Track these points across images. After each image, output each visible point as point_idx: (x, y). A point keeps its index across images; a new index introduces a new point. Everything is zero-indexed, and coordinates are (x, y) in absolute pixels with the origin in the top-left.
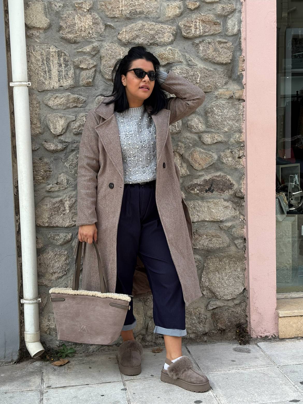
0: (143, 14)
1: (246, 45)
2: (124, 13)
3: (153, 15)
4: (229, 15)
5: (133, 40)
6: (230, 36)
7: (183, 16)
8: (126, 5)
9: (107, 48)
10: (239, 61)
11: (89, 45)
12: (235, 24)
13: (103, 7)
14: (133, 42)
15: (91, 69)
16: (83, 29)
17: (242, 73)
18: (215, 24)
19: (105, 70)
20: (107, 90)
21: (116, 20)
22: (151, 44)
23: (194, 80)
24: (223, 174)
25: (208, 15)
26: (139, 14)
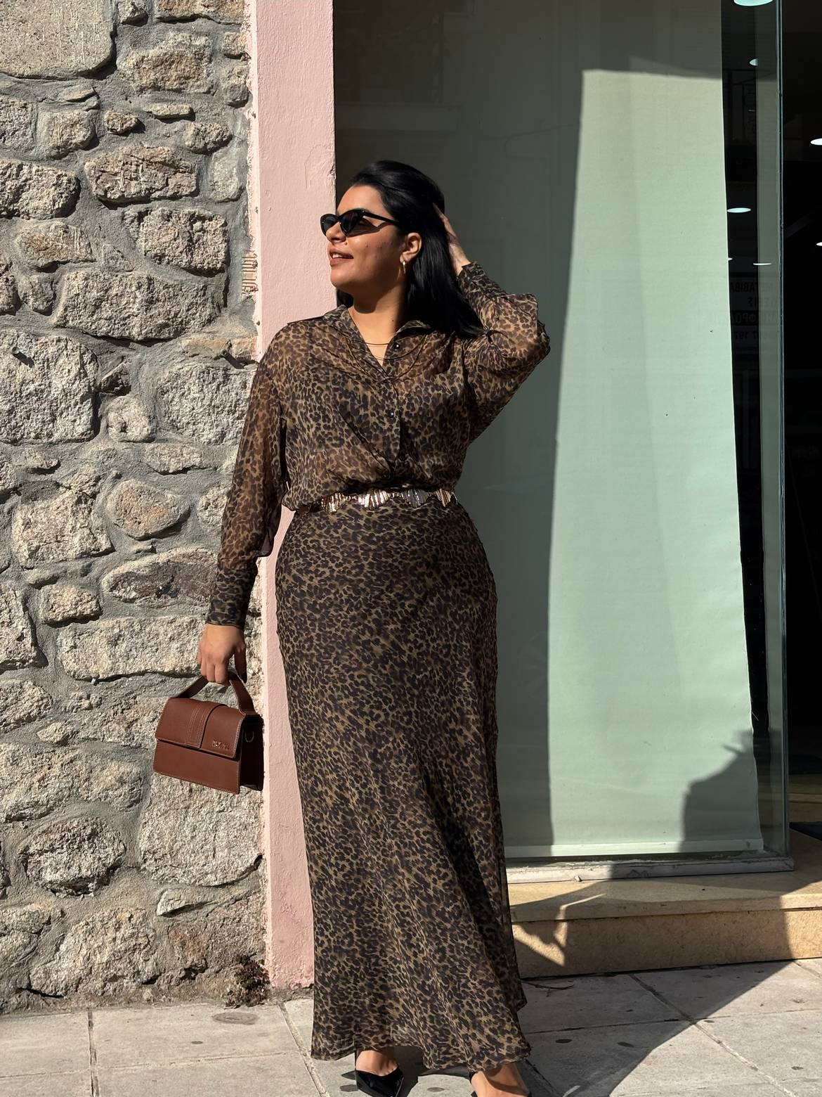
3: (18, 142)
4: (215, 150)
6: (219, 203)
7: (97, 147)
10: (244, 266)
12: (230, 172)
17: (250, 297)
18: (178, 172)
22: (11, 213)
23: (125, 308)
24: (205, 551)
25: (161, 148)
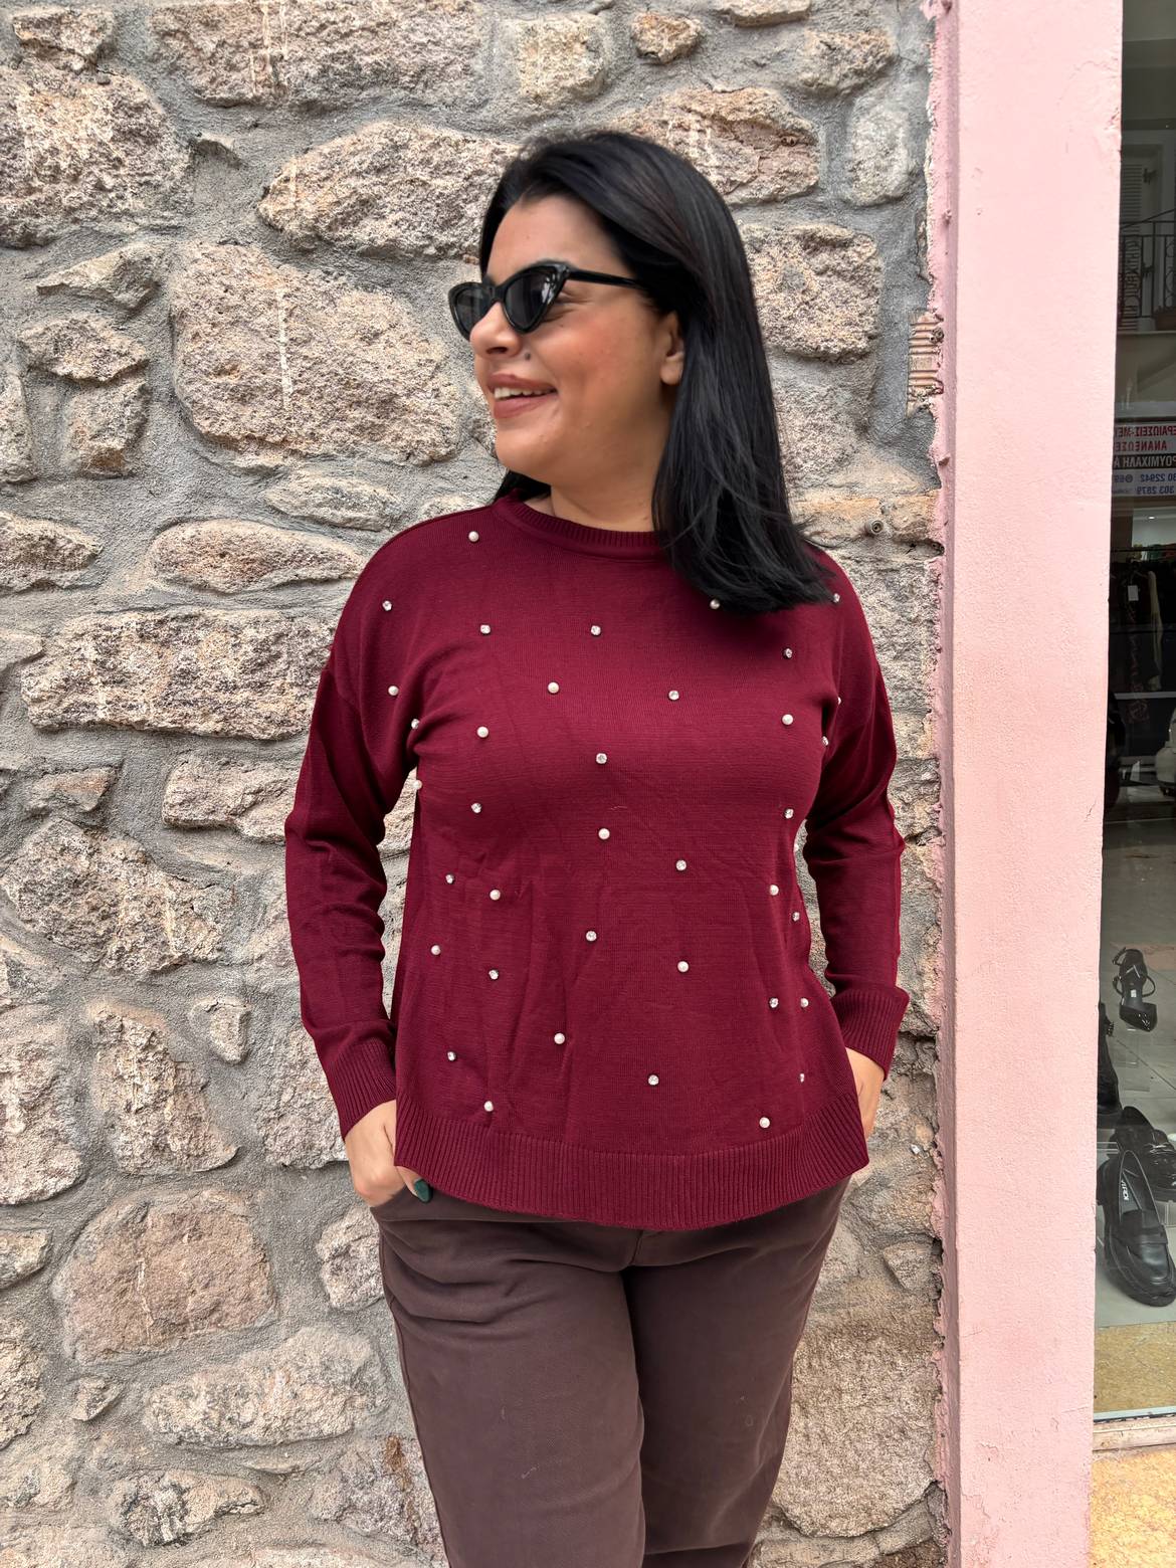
0: (396, 82)
1: (952, 252)
2: (290, 75)
3: (452, 90)
5: (344, 223)
6: (865, 208)
7: (616, 95)
8: (300, 29)
9: (202, 268)
10: (914, 342)
11: (101, 251)
12: (892, 137)
13: (173, 42)
14: (346, 238)
15: (116, 380)
16: (64, 165)
17: (927, 407)
18: (784, 143)
19: (192, 387)
20: (209, 497)
21: (249, 118)
22: (443, 251)
25: (750, 90)
26: (374, 84)
